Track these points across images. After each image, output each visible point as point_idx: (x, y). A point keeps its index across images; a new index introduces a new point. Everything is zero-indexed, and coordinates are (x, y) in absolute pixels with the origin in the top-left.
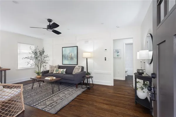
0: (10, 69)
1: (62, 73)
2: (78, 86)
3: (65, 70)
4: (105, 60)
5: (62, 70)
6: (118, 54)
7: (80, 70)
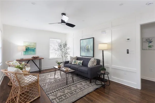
0: (43, 59)
1: (79, 65)
2: (92, 81)
3: (82, 62)
4: (128, 53)
5: (79, 61)
6: (150, 44)
7: (95, 64)
